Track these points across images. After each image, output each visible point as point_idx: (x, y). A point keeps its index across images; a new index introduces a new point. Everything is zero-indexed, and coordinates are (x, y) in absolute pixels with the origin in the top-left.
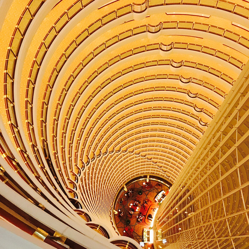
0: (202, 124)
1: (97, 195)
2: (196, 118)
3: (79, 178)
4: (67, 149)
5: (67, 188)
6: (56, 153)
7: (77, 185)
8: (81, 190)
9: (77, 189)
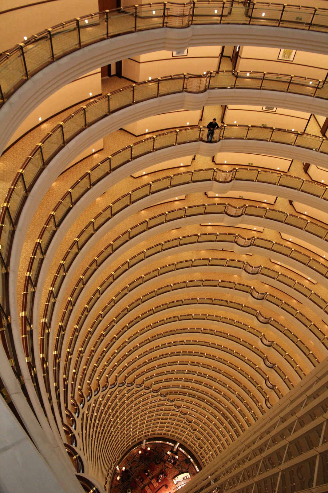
0: (268, 406)
1: (100, 439)
2: (264, 394)
3: (87, 404)
4: (97, 355)
5: (66, 408)
6: (71, 353)
7: (81, 411)
8: (83, 422)
9: (79, 417)
